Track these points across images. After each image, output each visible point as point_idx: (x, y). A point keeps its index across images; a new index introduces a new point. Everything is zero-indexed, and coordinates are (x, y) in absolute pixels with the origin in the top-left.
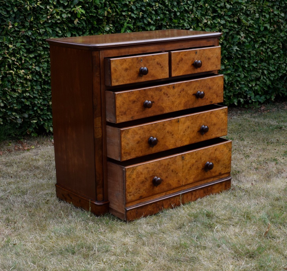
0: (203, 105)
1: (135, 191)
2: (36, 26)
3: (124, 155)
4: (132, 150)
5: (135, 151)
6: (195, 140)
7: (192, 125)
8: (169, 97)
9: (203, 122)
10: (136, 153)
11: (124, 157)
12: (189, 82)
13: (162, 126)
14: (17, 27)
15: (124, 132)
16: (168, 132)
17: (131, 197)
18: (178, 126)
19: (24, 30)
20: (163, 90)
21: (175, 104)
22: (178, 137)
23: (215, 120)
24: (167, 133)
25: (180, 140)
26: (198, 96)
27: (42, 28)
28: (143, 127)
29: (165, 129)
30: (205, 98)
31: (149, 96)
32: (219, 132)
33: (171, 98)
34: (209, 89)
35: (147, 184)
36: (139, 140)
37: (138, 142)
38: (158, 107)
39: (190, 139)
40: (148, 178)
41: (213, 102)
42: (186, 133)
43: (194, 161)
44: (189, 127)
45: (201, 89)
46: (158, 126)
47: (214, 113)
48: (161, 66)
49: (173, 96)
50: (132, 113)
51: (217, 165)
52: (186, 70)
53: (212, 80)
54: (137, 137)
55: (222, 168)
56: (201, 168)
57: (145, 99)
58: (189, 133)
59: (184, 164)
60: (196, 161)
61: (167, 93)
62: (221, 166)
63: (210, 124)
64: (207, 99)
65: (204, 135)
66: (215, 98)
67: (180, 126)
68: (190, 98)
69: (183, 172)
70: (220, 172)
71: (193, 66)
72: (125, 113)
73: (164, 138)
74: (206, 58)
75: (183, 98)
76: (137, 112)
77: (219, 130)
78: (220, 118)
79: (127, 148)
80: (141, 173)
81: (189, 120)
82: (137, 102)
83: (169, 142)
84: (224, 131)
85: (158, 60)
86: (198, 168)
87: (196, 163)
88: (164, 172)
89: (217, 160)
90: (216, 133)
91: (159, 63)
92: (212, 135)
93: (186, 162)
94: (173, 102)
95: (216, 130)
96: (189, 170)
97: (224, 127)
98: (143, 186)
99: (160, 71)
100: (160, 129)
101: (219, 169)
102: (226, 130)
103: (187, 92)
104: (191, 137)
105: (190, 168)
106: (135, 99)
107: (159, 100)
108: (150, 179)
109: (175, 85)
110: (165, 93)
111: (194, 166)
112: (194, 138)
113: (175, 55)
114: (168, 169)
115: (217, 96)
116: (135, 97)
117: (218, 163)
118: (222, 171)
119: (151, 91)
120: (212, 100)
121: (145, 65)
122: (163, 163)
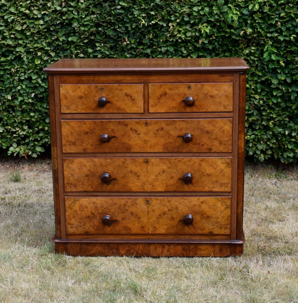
0: (195, 150)
1: (78, 225)
2: (156, 44)
3: (68, 186)
4: (79, 182)
5: (83, 184)
6: (175, 189)
7: (169, 170)
8: (139, 134)
9: (189, 169)
10: (85, 187)
11: (68, 188)
13: (122, 164)
14: (134, 43)
15: (67, 162)
16: (131, 171)
17: (73, 229)
18: (147, 168)
19: (142, 47)
20: (130, 125)
21: (149, 144)
22: (148, 180)
23: (209, 170)
24: (130, 173)
25: (150, 184)
27: (164, 47)
28: (94, 160)
29: (126, 167)
30: (199, 144)
31: (109, 129)
32: (216, 186)
33: (142, 135)
34: (205, 133)
35: (95, 221)
36: (88, 173)
37: (87, 176)
38: (123, 143)
39: (167, 186)
40: (96, 214)
41: (212, 150)
42: (160, 178)
43: (166, 209)
44: (164, 171)
45: (192, 131)
46: (116, 163)
47: (206, 161)
48: (132, 99)
49: (146, 134)
50: (84, 145)
51: (205, 222)
52: (173, 107)
53: (210, 123)
54: (85, 169)
55: (213, 227)
56: (178, 220)
57: (102, 132)
58: (165, 178)
59: (150, 210)
60: (169, 210)
61: (136, 129)
62: (213, 224)
63: (200, 173)
64: (203, 145)
65: (190, 185)
66: (217, 145)
67: (150, 167)
68: (173, 139)
69: (149, 219)
70: (210, 231)
71: (183, 103)
72: (74, 144)
73: (124, 177)
74: (206, 95)
75: (161, 139)
76: (92, 145)
77: (216, 184)
78: (219, 168)
79: (71, 179)
80: (86, 207)
81: (164, 163)
82: (92, 134)
83: (133, 184)
84: (226, 185)
85: (127, 91)
86: (172, 219)
87: (169, 212)
88: (119, 212)
89: (205, 215)
90: (211, 186)
91: (129, 95)
92: (204, 187)
93: (152, 207)
94: (145, 141)
95: (211, 182)
96: (157, 218)
97: (226, 181)
98: (90, 222)
99: (130, 103)
100: (119, 166)
101: (208, 227)
102: (230, 185)
103: (168, 133)
104: (168, 184)
105: (160, 216)
106: (88, 130)
107: (123, 136)
108: (99, 215)
109: (148, 122)
110: (132, 129)
111: (166, 214)
112: (173, 185)
113: (155, 88)
114: (125, 211)
115: (221, 143)
116: (89, 128)
117: (206, 219)
118: (214, 230)
119: (111, 124)
120: (212, 148)
121: (108, 95)
122: (117, 202)
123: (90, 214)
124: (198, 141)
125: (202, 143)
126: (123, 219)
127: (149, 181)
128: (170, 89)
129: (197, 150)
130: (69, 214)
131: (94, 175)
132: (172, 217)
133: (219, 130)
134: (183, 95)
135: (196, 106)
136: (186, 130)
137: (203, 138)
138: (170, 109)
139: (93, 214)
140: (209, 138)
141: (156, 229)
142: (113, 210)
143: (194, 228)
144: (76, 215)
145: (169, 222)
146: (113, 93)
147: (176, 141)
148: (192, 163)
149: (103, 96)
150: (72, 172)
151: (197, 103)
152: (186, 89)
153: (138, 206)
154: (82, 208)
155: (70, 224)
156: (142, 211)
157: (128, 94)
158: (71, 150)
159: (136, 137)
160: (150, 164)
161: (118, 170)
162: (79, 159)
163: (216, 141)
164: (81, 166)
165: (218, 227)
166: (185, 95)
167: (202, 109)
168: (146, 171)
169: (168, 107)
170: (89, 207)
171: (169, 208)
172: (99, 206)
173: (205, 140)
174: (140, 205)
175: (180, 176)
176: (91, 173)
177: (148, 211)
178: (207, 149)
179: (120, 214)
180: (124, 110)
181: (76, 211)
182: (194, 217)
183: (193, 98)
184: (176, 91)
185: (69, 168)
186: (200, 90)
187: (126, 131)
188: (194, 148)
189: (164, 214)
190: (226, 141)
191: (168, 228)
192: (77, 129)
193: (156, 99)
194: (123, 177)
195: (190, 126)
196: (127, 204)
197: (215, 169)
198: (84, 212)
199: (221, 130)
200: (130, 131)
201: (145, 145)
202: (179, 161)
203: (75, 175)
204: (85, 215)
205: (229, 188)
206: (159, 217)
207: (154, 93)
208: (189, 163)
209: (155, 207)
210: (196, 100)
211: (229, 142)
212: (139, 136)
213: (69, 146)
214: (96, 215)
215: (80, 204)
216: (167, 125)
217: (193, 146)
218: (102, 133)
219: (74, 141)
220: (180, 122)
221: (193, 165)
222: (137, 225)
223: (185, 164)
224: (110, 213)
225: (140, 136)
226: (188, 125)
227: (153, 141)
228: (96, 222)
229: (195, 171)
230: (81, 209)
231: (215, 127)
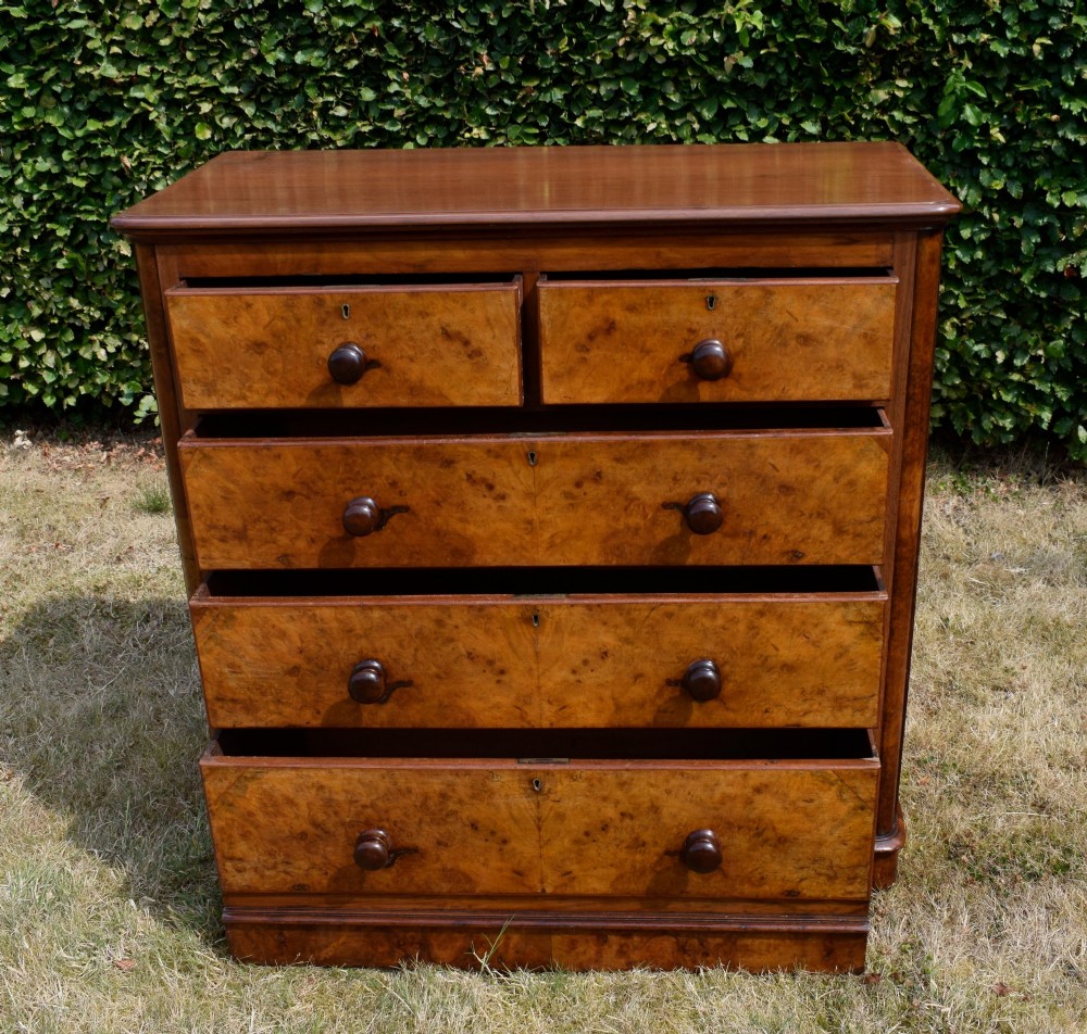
0: (732, 559)
1: (265, 861)
3: (222, 708)
4: (263, 694)
7: (629, 647)
8: (502, 497)
9: (709, 647)
10: (287, 711)
11: (222, 713)
12: (635, 442)
15: (207, 619)
16: (469, 654)
17: (247, 876)
18: (535, 642)
20: (463, 463)
21: (546, 536)
22: (540, 687)
23: (788, 648)
24: (466, 661)
25: (551, 702)
26: (697, 521)
29: (451, 640)
30: (752, 533)
31: (378, 480)
32: (816, 707)
33: (514, 502)
34: (776, 491)
35: (329, 849)
36: (298, 660)
37: (294, 670)
38: (438, 532)
39: (618, 708)
40: (330, 826)
41: (803, 555)
42: (589, 678)
43: (610, 812)
44: (605, 653)
45: (723, 484)
46: (408, 622)
47: (781, 616)
48: (470, 349)
49: (530, 496)
50: (283, 540)
51: (768, 856)
52: (641, 382)
53: (799, 452)
54: (282, 646)
55: (803, 873)
56: (660, 850)
57: (350, 489)
58: (610, 678)
59: (545, 812)
60: (623, 814)
61: (489, 477)
62: (801, 863)
63: (755, 660)
64: (765, 537)
65: (712, 704)
66: (825, 538)
67: (545, 641)
68: (645, 517)
69: (543, 844)
70: (788, 886)
71: (685, 364)
72: (241, 536)
73: (444, 675)
74: (780, 332)
75: (594, 514)
76: (313, 541)
77: (818, 699)
78: (828, 642)
79: (232, 684)
80: (291, 802)
81: (605, 624)
82: (308, 498)
83: (481, 699)
84: (858, 704)
85: (447, 318)
86: (638, 844)
87: (622, 821)
88: (420, 822)
89: (769, 834)
90: (799, 709)
91: (459, 333)
92: (766, 711)
93: (556, 805)
94: (530, 522)
95: (797, 692)
96: (577, 842)
97: (858, 689)
98: (309, 852)
99: (464, 368)
100: (420, 634)
101: (781, 872)
102: (874, 704)
103: (621, 490)
104: (624, 700)
105: (587, 834)
106: (291, 484)
107: (438, 503)
108: (341, 830)
109: (539, 448)
110: (475, 477)
111: (612, 830)
112: (642, 705)
113: (564, 304)
114: (447, 815)
115: (839, 531)
116: (294, 476)
117: (775, 846)
118: (804, 884)
119: (385, 460)
120: (802, 548)
121: (368, 336)
122: (414, 785)
123: (306, 827)
124: (746, 524)
125: (761, 532)
126: (439, 843)
127: (543, 690)
128: (631, 309)
129: (743, 559)
130: (222, 823)
131: (322, 668)
132: (637, 839)
133: (836, 480)
134: (685, 334)
135: (739, 378)
136: (699, 482)
137: (769, 511)
138: (628, 389)
139: (316, 825)
140: (791, 510)
141: (574, 878)
142: (396, 815)
143: (725, 876)
144: (251, 829)
145: (623, 855)
146: (390, 327)
147: (654, 522)
148: (720, 621)
149: (351, 339)
150: (231, 658)
151: (740, 366)
152: (699, 308)
153: (499, 801)
154: (272, 804)
155: (231, 859)
156: (512, 817)
157: (454, 328)
158: (229, 558)
159: (489, 507)
160: (548, 628)
161: (416, 650)
162: (253, 611)
163: (819, 523)
164: (266, 636)
165: (820, 874)
166: (691, 331)
167: (765, 388)
168: (531, 651)
169: (622, 381)
170: (302, 803)
171: (622, 808)
172: (341, 797)
173: (775, 517)
174: (507, 796)
175: (672, 669)
176: (309, 660)
177: (539, 819)
178: (785, 553)
179: (427, 828)
180: (441, 395)
181: (251, 814)
182: (724, 840)
183: (725, 344)
184: (657, 318)
185: (221, 643)
186: (756, 310)
187: (447, 486)
188: (731, 549)
189: (605, 828)
190: (861, 523)
191: (620, 877)
192: (248, 478)
193: (569, 347)
194: (438, 676)
195: (712, 466)
196: (450, 794)
197: (816, 644)
198: (281, 819)
199: (844, 480)
200: (465, 485)
201: (527, 538)
202: (669, 615)
203: (245, 669)
204: (286, 829)
205: (868, 715)
206: (584, 838)
207: (564, 323)
208: (707, 622)
209: (567, 805)
210: (737, 354)
211: (874, 525)
212: (501, 503)
213: (223, 546)
214: (332, 829)
215: (264, 791)
216: (618, 460)
217: (728, 542)
218: (349, 496)
219: (238, 523)
220: (674, 450)
221: (724, 628)
222: (494, 863)
223: (692, 626)
224: (387, 825)
225: (507, 504)
226: (707, 461)
227: (561, 522)
228: (336, 854)
229: (735, 652)
230: (271, 809)
231: (818, 466)
